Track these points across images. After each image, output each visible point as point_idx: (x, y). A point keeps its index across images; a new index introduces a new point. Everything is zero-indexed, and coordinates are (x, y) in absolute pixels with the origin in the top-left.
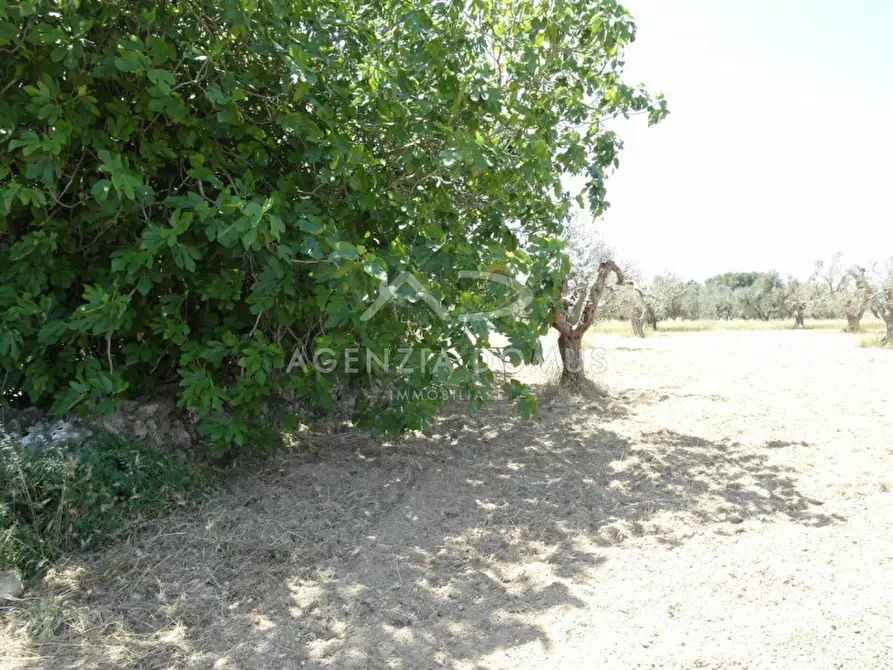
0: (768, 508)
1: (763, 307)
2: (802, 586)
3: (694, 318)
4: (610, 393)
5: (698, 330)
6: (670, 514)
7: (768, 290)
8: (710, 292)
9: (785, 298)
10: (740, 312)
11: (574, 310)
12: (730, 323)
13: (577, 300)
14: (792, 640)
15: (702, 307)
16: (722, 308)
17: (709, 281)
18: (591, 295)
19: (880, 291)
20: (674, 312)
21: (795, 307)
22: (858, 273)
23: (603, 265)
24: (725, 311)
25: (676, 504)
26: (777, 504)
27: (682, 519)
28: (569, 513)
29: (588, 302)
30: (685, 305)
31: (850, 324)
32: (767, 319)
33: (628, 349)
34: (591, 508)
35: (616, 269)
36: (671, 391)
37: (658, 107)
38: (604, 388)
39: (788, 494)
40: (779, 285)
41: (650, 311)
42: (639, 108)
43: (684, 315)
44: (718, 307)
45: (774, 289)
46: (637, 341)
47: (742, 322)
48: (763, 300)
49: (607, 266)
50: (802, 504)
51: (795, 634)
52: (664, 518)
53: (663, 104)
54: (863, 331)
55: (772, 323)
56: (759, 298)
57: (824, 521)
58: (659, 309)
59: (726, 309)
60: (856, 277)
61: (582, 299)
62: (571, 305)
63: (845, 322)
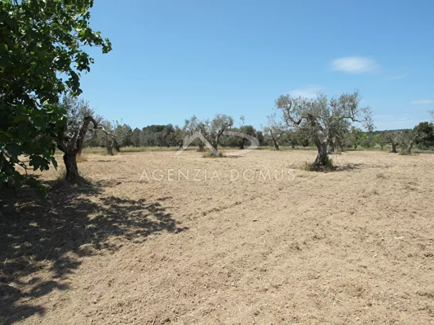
0: (159, 228)
1: (167, 140)
2: (168, 260)
3: (138, 146)
4: (92, 183)
5: (139, 151)
6: (114, 237)
7: (169, 134)
8: (145, 134)
9: (175, 137)
10: (158, 143)
11: (71, 141)
12: (153, 148)
13: (73, 136)
14: (161, 284)
15: (141, 141)
16: (150, 141)
17: (144, 129)
18: (80, 134)
19: (210, 134)
20: (127, 143)
21: (179, 141)
22: (201, 126)
23: (86, 118)
24: (151, 143)
25: (117, 232)
26: (163, 226)
27: (120, 239)
28: (62, 245)
29: (79, 137)
30: (133, 140)
31: (200, 148)
32: (168, 146)
33: (104, 161)
34: (74, 240)
35: (93, 121)
36: (122, 180)
37: (107, 45)
38: (89, 180)
39: (167, 221)
40: (173, 131)
41: (115, 142)
42: (97, 44)
43: (132, 144)
44: (148, 141)
45: (171, 133)
46: (109, 157)
47: (158, 148)
48: (166, 138)
49: (88, 119)
50: (173, 224)
51: (163, 281)
52: (112, 240)
53: (109, 44)
54: (205, 151)
55: (171, 148)
56: (165, 137)
57: (180, 230)
58: (120, 141)
59: (151, 141)
60: (201, 128)
61: (76, 135)
62: (70, 138)
63: (198, 147)
